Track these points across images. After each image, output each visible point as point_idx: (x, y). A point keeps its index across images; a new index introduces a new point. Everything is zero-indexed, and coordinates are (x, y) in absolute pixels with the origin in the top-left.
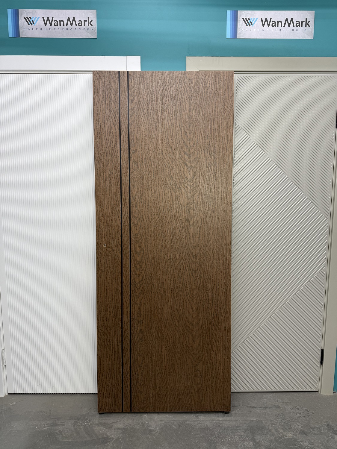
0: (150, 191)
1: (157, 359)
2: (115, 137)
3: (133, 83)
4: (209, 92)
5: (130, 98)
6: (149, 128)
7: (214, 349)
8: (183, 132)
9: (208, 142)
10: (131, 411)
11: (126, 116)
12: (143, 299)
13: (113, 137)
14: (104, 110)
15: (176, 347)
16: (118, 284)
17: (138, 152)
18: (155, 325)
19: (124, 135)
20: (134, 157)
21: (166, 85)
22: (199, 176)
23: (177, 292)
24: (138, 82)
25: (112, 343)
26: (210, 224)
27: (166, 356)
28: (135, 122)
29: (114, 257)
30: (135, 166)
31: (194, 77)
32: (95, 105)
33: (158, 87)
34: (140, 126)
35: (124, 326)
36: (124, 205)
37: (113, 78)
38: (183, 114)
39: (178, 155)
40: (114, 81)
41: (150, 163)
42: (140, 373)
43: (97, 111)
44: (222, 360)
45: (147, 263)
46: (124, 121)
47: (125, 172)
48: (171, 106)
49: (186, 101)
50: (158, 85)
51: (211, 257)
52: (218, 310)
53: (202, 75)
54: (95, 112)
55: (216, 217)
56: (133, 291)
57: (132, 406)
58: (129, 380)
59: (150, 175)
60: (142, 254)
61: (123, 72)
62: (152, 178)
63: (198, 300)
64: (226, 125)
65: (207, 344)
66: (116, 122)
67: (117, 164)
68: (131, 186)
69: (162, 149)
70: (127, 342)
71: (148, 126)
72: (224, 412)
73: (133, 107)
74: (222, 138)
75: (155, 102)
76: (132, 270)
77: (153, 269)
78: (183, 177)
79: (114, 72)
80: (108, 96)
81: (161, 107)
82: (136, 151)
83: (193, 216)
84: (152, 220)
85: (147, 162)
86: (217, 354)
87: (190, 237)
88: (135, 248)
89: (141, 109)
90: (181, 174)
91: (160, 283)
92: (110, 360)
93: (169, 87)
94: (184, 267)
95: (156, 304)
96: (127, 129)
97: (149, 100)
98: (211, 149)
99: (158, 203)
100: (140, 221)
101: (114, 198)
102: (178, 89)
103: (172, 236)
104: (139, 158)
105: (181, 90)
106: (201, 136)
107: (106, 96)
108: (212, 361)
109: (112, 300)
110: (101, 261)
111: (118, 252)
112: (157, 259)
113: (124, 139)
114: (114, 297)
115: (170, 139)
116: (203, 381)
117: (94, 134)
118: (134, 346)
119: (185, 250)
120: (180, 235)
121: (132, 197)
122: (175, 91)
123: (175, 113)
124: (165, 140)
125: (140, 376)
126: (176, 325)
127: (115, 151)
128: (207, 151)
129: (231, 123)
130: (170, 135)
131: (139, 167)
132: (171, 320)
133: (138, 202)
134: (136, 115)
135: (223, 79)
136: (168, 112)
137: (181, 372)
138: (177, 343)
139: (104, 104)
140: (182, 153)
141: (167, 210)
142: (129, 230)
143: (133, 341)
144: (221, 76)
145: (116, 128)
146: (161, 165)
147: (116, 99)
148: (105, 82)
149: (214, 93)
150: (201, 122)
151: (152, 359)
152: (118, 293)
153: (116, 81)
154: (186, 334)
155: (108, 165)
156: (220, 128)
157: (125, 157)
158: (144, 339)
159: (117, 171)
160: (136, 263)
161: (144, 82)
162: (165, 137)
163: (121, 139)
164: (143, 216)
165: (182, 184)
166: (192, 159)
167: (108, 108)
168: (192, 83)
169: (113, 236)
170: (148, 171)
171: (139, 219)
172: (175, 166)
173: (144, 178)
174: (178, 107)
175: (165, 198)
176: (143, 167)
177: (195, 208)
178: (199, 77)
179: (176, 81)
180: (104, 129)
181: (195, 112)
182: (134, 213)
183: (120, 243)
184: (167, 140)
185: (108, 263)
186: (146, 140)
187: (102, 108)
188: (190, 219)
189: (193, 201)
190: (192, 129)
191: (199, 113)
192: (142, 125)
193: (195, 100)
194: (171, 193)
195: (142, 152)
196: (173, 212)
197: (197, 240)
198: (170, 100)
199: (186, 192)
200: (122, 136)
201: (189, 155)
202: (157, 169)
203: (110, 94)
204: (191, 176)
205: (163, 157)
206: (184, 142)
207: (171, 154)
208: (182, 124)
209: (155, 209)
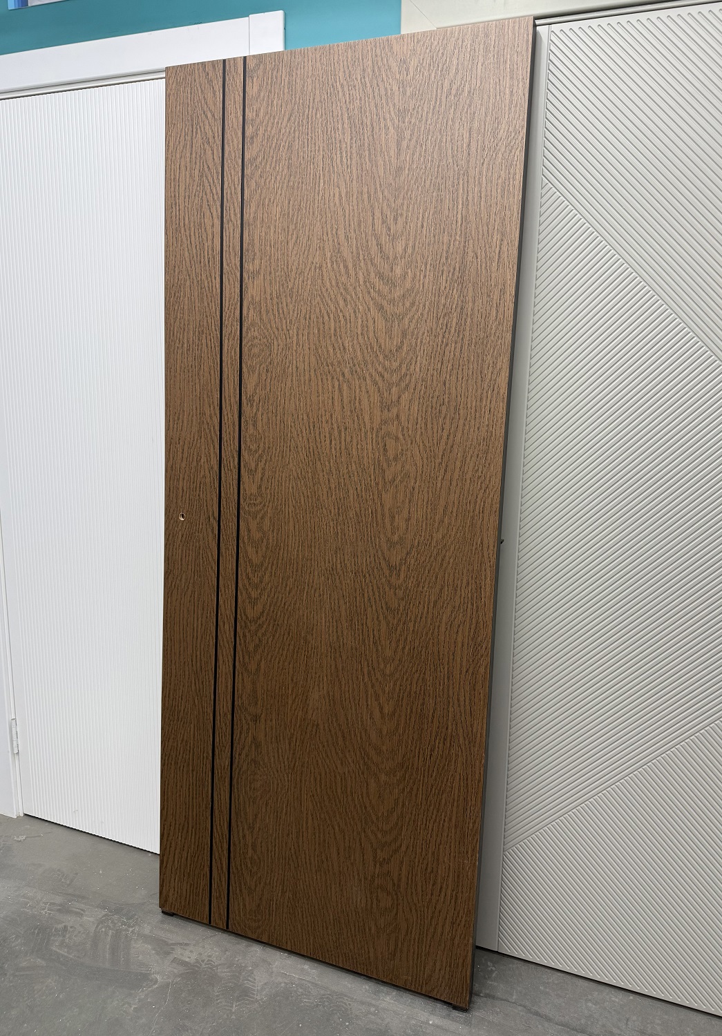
0: (289, 383)
1: (288, 818)
2: (210, 237)
3: (255, 89)
4: (454, 92)
5: (249, 132)
7: (432, 830)
8: (378, 214)
9: (445, 241)
10: (227, 927)
12: (263, 662)
13: (207, 238)
14: (188, 169)
15: (335, 801)
16: (208, 615)
17: (261, 277)
18: (289, 734)
19: (232, 231)
20: (252, 291)
21: (338, 83)
22: (416, 344)
23: (344, 658)
24: (267, 83)
25: (191, 754)
26: (439, 485)
27: (310, 818)
28: (258, 195)
29: (201, 548)
30: (255, 315)
31: (414, 50)
32: (170, 156)
33: (317, 92)
34: (268, 205)
35: (217, 722)
36: (226, 418)
37: (210, 82)
38: (380, 163)
39: (361, 283)
40: (213, 88)
41: (291, 306)
42: (250, 845)
43: (173, 174)
44: (451, 864)
45: (275, 573)
46: (231, 193)
47: (231, 332)
48: (349, 143)
49: (389, 124)
50: (317, 85)
51: (436, 578)
52: (450, 727)
53: (436, 43)
55: (458, 464)
56: (240, 640)
57: (230, 916)
58: (226, 853)
59: (288, 339)
60: (264, 549)
61: (232, 62)
62: (295, 348)
63: (397, 689)
65: (414, 812)
66: (213, 199)
67: (214, 309)
68: (244, 369)
69: (320, 267)
70: (223, 761)
71: (289, 203)
72: (451, 1004)
73: (254, 154)
74: (485, 228)
75: (308, 134)
76: (240, 585)
77: (288, 589)
78: (373, 348)
79: (213, 64)
80: (199, 130)
81: (321, 149)
82: (259, 272)
83: (396, 459)
84: (291, 461)
86: (441, 847)
87: (383, 515)
88: (249, 531)
89: (273, 158)
90: (366, 338)
91: (305, 627)
92: (187, 796)
93: (346, 89)
94: (366, 595)
95: (292, 680)
96: (239, 215)
97: (294, 131)
98: (453, 263)
99: (305, 417)
100: (263, 461)
101: (205, 396)
103: (339, 509)
104: (265, 293)
106: (425, 224)
107: (192, 131)
108: (425, 862)
109: (194, 651)
110: (174, 554)
111: (210, 535)
112: (300, 566)
114: (198, 646)
115: (342, 237)
116: (400, 907)
117: (166, 233)
118: (239, 773)
119: (368, 550)
120: (357, 505)
121: (245, 397)
122: (361, 99)
123: (359, 161)
124: (331, 242)
125: (250, 851)
126: (338, 744)
127: (209, 275)
128: (441, 269)
130: (342, 226)
131: (264, 317)
132: (326, 728)
133: (258, 410)
134: (261, 176)
135: (496, 45)
136: (339, 161)
137: (345, 868)
138: (339, 790)
139: (188, 155)
140: (373, 275)
141: (327, 435)
142: (236, 482)
143: (237, 761)
144: (494, 38)
145: (215, 214)
146: (317, 311)
147: (216, 138)
148: (191, 93)
149: (469, 92)
150: (428, 182)
151: (277, 817)
152: (208, 638)
153: (217, 90)
154: (363, 773)
155: (194, 312)
156: (483, 199)
157: (232, 290)
158: (261, 763)
159: (213, 327)
160: (249, 570)
161: (283, 84)
162: (329, 230)
163: (225, 242)
164: (269, 448)
165: (370, 366)
166: (398, 293)
167: (198, 163)
168: (407, 70)
169: (201, 496)
170: (284, 327)
171: (261, 456)
172: (353, 315)
173: (276, 347)
174: (366, 144)
175: (323, 402)
176: (272, 318)
177: (400, 436)
178: (427, 48)
179: (364, 70)
180: (187, 219)
181: (413, 154)
182: (248, 440)
183: (216, 515)
184: (336, 241)
185: (188, 562)
186: (281, 243)
187: (183, 164)
188: (385, 465)
189: (398, 416)
190: (403, 204)
191: (422, 159)
192: (274, 202)
193: (413, 121)
194: (340, 390)
195: (273, 275)
196: (343, 443)
197: (403, 525)
198: (346, 126)
199: (379, 388)
200: (228, 234)
201: (391, 283)
202: (307, 322)
203: (202, 125)
204: (395, 343)
205: (324, 290)
206: (379, 245)
207: (344, 279)
208: (375, 193)
209: (299, 433)
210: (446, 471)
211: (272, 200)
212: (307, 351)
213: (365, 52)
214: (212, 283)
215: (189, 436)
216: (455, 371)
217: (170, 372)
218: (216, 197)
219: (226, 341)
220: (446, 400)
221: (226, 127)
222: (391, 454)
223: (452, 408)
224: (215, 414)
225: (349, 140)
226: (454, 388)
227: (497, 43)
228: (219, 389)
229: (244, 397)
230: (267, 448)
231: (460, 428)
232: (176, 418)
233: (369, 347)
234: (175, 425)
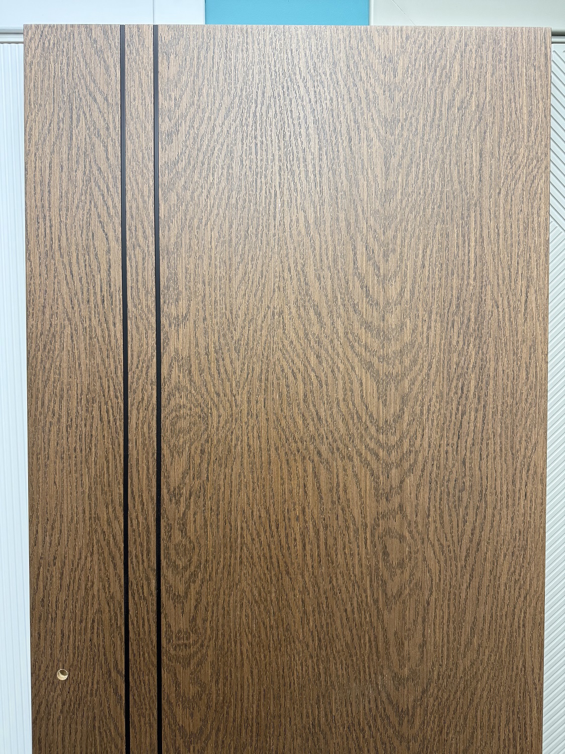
0: (237, 468)
2: (104, 267)
3: (173, 70)
4: (457, 103)
5: (164, 127)
6: (233, 235)
8: (361, 248)
9: (455, 286)
11: (146, 189)
13: (99, 267)
14: (65, 169)
17: (190, 324)
19: (140, 259)
20: (175, 343)
21: (298, 77)
22: (422, 413)
24: (191, 64)
26: (463, 595)
28: (180, 215)
29: (97, 719)
30: (181, 375)
31: (402, 47)
32: (33, 149)
33: (268, 84)
34: (198, 228)
36: (135, 522)
37: (99, 52)
38: (363, 182)
40: (105, 62)
41: (237, 364)
43: (38, 174)
45: (223, 742)
46: (138, 208)
47: (143, 399)
48: (317, 154)
49: (373, 134)
50: (268, 76)
51: (465, 719)
53: (431, 42)
54: (31, 175)
55: (488, 566)
59: (234, 408)
60: (203, 708)
61: (136, 30)
62: (245, 419)
64: (521, 223)
66: (109, 214)
67: (112, 367)
68: (165, 451)
69: (281, 313)
71: (231, 227)
73: (174, 156)
74: (507, 272)
75: (256, 138)
78: (360, 418)
79: (104, 29)
80: (82, 116)
81: (277, 157)
82: (185, 318)
83: (401, 565)
84: (243, 578)
85: (227, 361)
87: (386, 642)
88: (177, 684)
89: (203, 164)
90: (351, 406)
93: (309, 84)
96: (152, 239)
97: (236, 132)
98: (466, 312)
99: (264, 514)
100: (198, 582)
101: (99, 493)
102: (344, 91)
103: (320, 640)
104: (197, 345)
105: (352, 95)
106: (427, 264)
107: (71, 118)
110: (50, 732)
111: (113, 698)
112: (263, 727)
113: (140, 274)
115: (311, 277)
117: (28, 259)
119: (366, 693)
120: (347, 633)
121: (166, 491)
122: (331, 99)
123: (331, 178)
124: (295, 281)
127: (103, 320)
128: (451, 319)
129: (542, 219)
130: (311, 261)
131: (196, 378)
133: (188, 507)
134: (185, 188)
135: (509, 55)
136: (303, 175)
139: (65, 149)
140: (357, 325)
141: (299, 538)
142: (153, 616)
144: (504, 46)
145: (111, 234)
146: (278, 369)
147: (111, 130)
148: (68, 65)
149: (478, 106)
150: (429, 211)
153: (111, 64)
155: (78, 372)
156: (501, 236)
159: (112, 393)
161: (216, 68)
162: (292, 266)
163: (129, 274)
164: (207, 561)
165: (357, 441)
166: (393, 348)
167: (82, 163)
168: (395, 70)
169: (95, 640)
170: (228, 391)
171: (194, 575)
172: (330, 375)
173: (215, 419)
174: (342, 158)
175: (291, 492)
176: (209, 378)
177: (407, 534)
178: (419, 48)
179: (334, 64)
180: (64, 239)
181: (408, 175)
182: (173, 552)
183: (122, 666)
184: (302, 280)
185: (75, 741)
186: (220, 280)
187: (56, 161)
188: (386, 575)
189: (401, 506)
190: (395, 237)
191: (419, 182)
192: (206, 224)
193: (405, 134)
194: (316, 475)
195: (208, 322)
196: (322, 547)
197: (415, 653)
198: (311, 131)
199: (372, 470)
200: (134, 264)
201: (383, 335)
202: (263, 384)
203: (87, 110)
204: (392, 411)
205: (286, 343)
206: (365, 287)
207: (316, 329)
208: (356, 221)
209: (255, 536)
210: (471, 576)
211: (204, 221)
212: (263, 423)
213: (335, 41)
214: (109, 331)
215: (71, 552)
216: (477, 447)
217: (38, 459)
218: (112, 211)
219: (135, 412)
220: (468, 484)
221: (128, 117)
222: (394, 558)
223: (476, 493)
224: (116, 518)
225: (317, 149)
226: (477, 468)
227: (509, 53)
228: (122, 481)
229: (164, 491)
230: (203, 561)
231: (489, 518)
232: (49, 527)
233: (355, 416)
234: (47, 539)
